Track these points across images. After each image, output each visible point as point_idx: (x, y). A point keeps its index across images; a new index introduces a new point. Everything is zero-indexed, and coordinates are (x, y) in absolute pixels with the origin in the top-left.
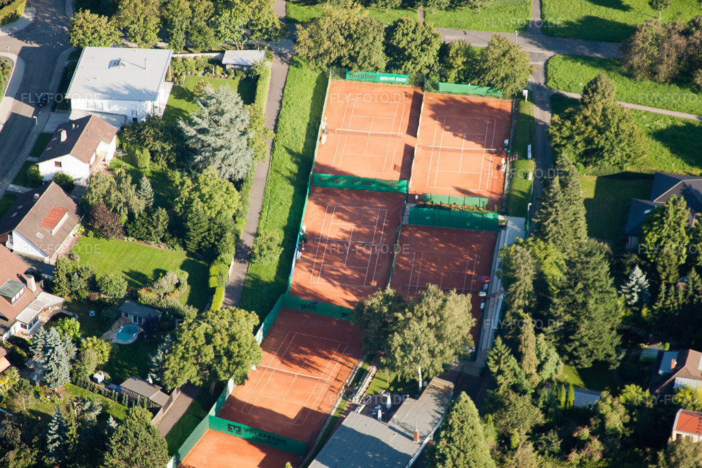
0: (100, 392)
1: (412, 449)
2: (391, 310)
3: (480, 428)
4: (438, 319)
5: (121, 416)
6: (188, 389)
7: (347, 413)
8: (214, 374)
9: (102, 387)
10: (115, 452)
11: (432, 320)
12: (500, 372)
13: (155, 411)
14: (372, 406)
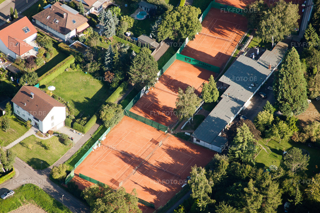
0: (128, 40)
1: (267, 73)
2: (262, 10)
3: (300, 63)
4: (283, 14)
5: (138, 52)
6: (168, 41)
7: (239, 56)
8: (180, 35)
9: (130, 38)
10: (135, 66)
11: (280, 15)
12: (310, 40)
13: (153, 50)
14: (250, 53)
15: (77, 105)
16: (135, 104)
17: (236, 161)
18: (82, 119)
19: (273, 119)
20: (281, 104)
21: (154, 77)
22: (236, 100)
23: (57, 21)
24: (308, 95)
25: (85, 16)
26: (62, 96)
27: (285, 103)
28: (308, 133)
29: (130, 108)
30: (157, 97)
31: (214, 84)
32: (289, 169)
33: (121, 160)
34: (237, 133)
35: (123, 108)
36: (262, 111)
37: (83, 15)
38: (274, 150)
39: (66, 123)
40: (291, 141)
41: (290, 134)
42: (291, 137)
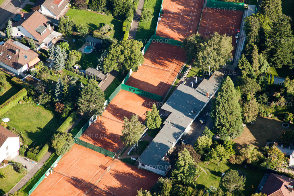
0: (77, 73)
1: (206, 100)
2: (198, 42)
3: (234, 91)
4: (218, 46)
5: (86, 83)
6: (113, 73)
7: (179, 85)
8: (124, 67)
9: (78, 71)
10: (83, 97)
11: (216, 47)
12: (243, 69)
13: (99, 81)
14: (190, 82)
15: (30, 135)
16: (84, 132)
17: (179, 184)
18: (35, 148)
19: (212, 143)
20: (219, 129)
21: (101, 106)
22: (177, 126)
23: (10, 57)
24: (243, 119)
25: (36, 52)
26: (16, 127)
27: (222, 128)
28: (243, 156)
29: (79, 136)
30: (104, 125)
31: (157, 112)
32: (228, 190)
33: (72, 186)
34: (179, 157)
35: (73, 137)
36: (201, 136)
37: (34, 50)
38: (213, 172)
39: (20, 153)
40: (229, 164)
41: (228, 157)
42: (228, 160)
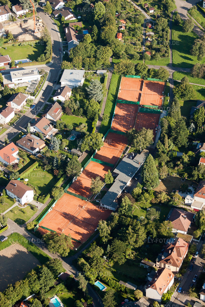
0: (66, 152)
1: (138, 166)
2: (134, 133)
3: (154, 162)
4: (145, 136)
5: (71, 158)
6: (86, 151)
7: (123, 157)
8: (93, 148)
9: (67, 151)
10: (69, 166)
11: (144, 136)
12: (159, 148)
13: (79, 156)
14: (130, 156)
15: (40, 188)
16: (70, 186)
17: (123, 216)
18: (42, 196)
19: (142, 191)
20: (145, 183)
21: (80, 171)
22: (122, 182)
23: (29, 144)
24: (159, 177)
25: (43, 140)
26: (32, 184)
27: (147, 183)
28: (159, 199)
29: (67, 189)
30: (81, 182)
31: (111, 174)
32: (150, 219)
33: (63, 217)
34: (122, 201)
35: (64, 189)
36: (135, 188)
37: (42, 139)
38: (142, 208)
39: (34, 199)
40: (151, 203)
41: (151, 199)
42: (151, 201)
